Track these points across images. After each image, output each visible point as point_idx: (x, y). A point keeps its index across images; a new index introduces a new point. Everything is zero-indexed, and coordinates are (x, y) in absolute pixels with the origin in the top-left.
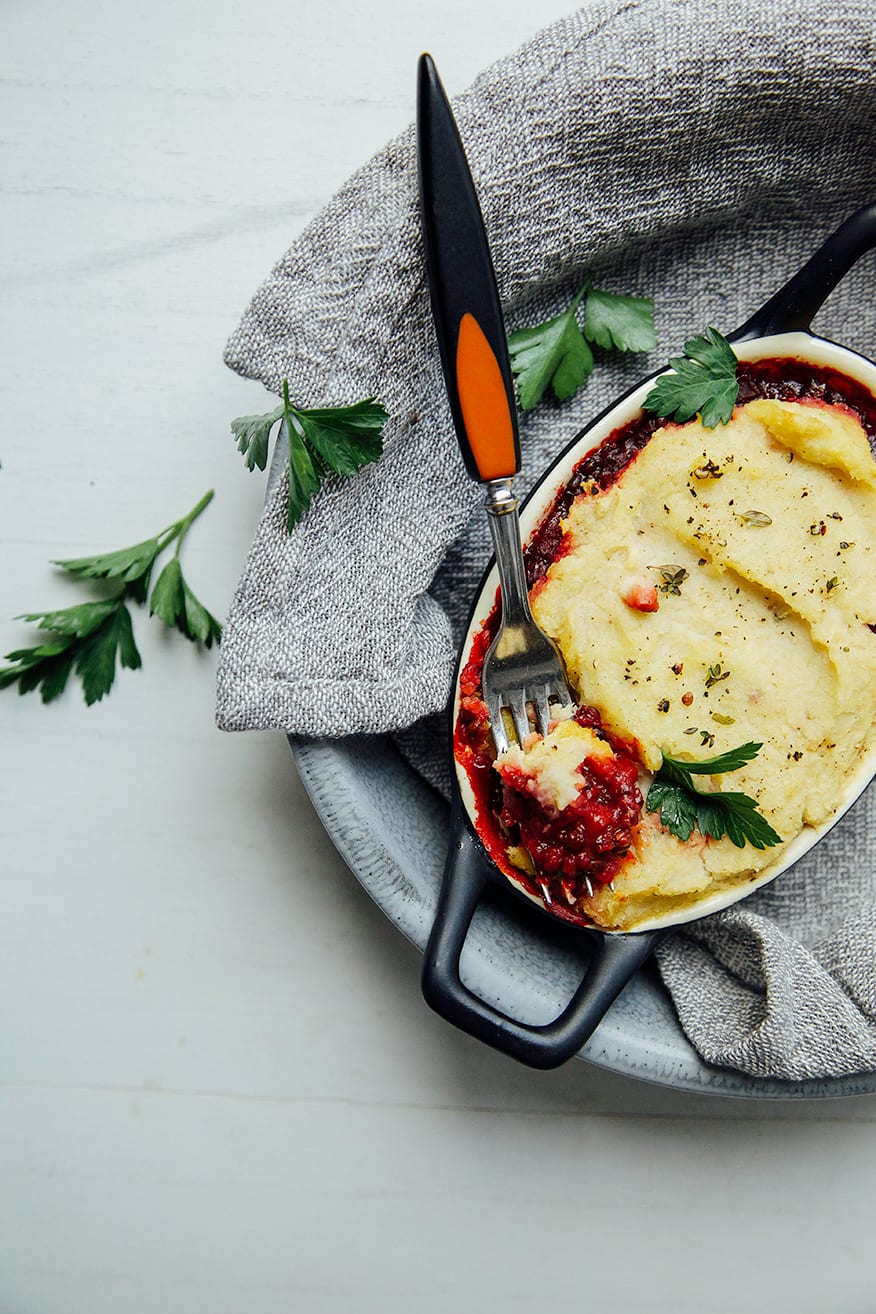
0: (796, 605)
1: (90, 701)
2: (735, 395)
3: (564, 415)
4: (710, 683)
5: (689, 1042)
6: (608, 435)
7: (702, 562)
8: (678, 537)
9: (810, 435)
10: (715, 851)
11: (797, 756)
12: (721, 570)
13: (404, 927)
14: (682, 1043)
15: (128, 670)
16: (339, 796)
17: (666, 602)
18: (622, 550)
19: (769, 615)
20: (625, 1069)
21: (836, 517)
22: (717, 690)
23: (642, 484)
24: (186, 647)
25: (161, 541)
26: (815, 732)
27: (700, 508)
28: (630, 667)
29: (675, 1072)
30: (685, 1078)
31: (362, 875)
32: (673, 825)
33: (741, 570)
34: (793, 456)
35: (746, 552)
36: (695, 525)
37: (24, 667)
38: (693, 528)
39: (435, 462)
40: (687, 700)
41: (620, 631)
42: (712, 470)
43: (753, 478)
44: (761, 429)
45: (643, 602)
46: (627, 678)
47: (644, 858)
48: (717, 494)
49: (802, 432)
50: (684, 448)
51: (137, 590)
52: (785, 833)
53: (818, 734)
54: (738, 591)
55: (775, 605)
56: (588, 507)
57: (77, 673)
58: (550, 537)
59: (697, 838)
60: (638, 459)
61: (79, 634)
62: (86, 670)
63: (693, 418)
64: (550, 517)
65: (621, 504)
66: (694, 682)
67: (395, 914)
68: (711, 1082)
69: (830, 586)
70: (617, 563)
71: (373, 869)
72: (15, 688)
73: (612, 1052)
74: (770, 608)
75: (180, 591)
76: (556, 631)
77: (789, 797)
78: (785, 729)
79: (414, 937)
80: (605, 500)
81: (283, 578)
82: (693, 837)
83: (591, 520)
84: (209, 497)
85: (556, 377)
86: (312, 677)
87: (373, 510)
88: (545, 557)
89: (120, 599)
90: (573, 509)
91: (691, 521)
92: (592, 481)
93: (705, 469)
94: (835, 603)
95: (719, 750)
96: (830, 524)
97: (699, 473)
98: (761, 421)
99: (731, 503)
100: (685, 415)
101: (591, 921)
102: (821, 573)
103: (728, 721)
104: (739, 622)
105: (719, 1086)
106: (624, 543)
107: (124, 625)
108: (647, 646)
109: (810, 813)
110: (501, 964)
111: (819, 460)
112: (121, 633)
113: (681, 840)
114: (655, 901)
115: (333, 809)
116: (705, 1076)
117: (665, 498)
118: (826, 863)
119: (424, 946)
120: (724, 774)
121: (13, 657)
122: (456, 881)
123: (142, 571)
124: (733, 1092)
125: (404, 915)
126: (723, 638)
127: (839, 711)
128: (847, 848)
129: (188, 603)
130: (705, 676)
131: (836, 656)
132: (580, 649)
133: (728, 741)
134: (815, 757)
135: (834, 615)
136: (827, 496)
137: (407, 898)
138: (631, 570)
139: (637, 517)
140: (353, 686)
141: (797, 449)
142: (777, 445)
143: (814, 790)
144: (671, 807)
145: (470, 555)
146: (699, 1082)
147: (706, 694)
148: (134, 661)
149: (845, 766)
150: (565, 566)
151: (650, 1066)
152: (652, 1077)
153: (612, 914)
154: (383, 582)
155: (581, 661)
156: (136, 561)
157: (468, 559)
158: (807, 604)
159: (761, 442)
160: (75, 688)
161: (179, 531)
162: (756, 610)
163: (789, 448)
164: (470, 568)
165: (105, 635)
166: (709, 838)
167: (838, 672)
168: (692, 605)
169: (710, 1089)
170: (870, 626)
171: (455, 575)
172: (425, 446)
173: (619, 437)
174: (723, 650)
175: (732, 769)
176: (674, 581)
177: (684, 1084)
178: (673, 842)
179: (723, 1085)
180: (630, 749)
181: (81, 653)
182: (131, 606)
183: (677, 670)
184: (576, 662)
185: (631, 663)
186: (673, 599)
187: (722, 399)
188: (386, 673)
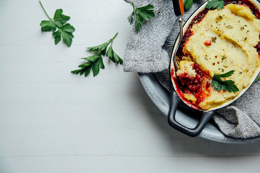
0: (239, 43)
1: (94, 76)
2: (223, 4)
3: (188, 13)
4: (223, 59)
5: (222, 133)
6: (198, 13)
7: (219, 36)
8: (214, 31)
9: (240, 9)
10: (225, 93)
11: (241, 73)
12: (223, 37)
13: (163, 111)
14: (221, 133)
15: (102, 69)
16: (149, 86)
17: (212, 44)
18: (203, 34)
19: (233, 46)
20: (209, 139)
21: (246, 26)
22: (224, 61)
23: (206, 21)
24: (113, 64)
25: (108, 43)
26: (244, 68)
27: (218, 25)
28: (206, 57)
29: (220, 139)
30: (222, 140)
31: (154, 101)
32: (217, 89)
33: (227, 37)
34: (236, 14)
35: (228, 33)
36: (218, 28)
37: (82, 69)
38: (217, 29)
39: (163, 21)
40: (218, 63)
41: (203, 49)
42: (221, 17)
43: (229, 19)
44: (230, 10)
45: (208, 43)
46: (206, 59)
47: (211, 95)
48: (222, 22)
49: (238, 9)
50: (215, 14)
51: (103, 52)
52: (239, 89)
53: (245, 68)
54: (227, 41)
55: (234, 44)
56: (196, 26)
57: (92, 70)
58: (188, 33)
59: (222, 91)
60: (205, 16)
61: (93, 61)
62: (93, 69)
63: (216, 8)
64: (188, 28)
65: (203, 25)
66: (219, 59)
67: (161, 109)
68: (227, 140)
69: (246, 39)
70: (202, 37)
71: (156, 100)
72: (79, 74)
73: (207, 135)
74: (233, 45)
75: (113, 52)
76: (190, 50)
77: (240, 81)
78: (238, 68)
79: (165, 113)
80: (199, 24)
81: (136, 42)
82: (221, 91)
83: (197, 28)
84: (117, 34)
85: (186, 5)
86: (142, 61)
87: (152, 30)
88: (188, 36)
89: (100, 55)
90: (193, 26)
91: (217, 28)
92: (196, 21)
93: (219, 17)
94: (247, 42)
95: (225, 72)
96: (245, 27)
97: (218, 18)
98: (229, 8)
99: (225, 24)
100: (214, 8)
101: (201, 108)
102: (243, 37)
103: (227, 67)
104: (228, 47)
105: (229, 141)
106: (204, 32)
107: (101, 60)
108: (209, 52)
109: (244, 84)
110: (183, 118)
111: (241, 15)
112: (100, 62)
113: (219, 92)
114: (214, 104)
115: (148, 88)
116: (226, 139)
117: (211, 24)
118: (247, 100)
119: (167, 115)
120: (226, 78)
121: (80, 66)
122: (173, 102)
123: (105, 48)
124: (232, 142)
125: (163, 109)
126: (225, 50)
127: (249, 64)
128: (251, 97)
129: (114, 54)
130: (221, 58)
131: (248, 52)
132: (195, 53)
133: (226, 71)
134: (245, 73)
135: (246, 45)
136: (243, 22)
137: (163, 105)
138: (205, 38)
139: (206, 28)
140: (150, 63)
141: (237, 13)
142: (233, 12)
143: (245, 80)
144: (216, 85)
145: (170, 42)
146: (225, 140)
147: (222, 62)
148: (103, 67)
149: (251, 75)
150: (192, 37)
151: (214, 138)
152: (215, 140)
153: (205, 106)
154: (155, 43)
155: (196, 56)
156: (104, 46)
157: (170, 43)
158: (241, 43)
159: (230, 12)
160: (91, 73)
161: (111, 41)
162: (231, 45)
163: (235, 13)
164: (170, 44)
165: (97, 62)
166: (224, 91)
167: (248, 55)
168: (218, 44)
169: (227, 142)
170: (254, 47)
171: (167, 46)
172: (161, 18)
173: (201, 13)
174: (225, 53)
175: (228, 76)
176: (214, 40)
177: (222, 141)
178: (217, 92)
179: (230, 141)
180: (207, 73)
181: (93, 66)
182: (102, 56)
183: (216, 57)
184: (195, 56)
185: (206, 56)
186: (214, 43)
187: (221, 5)
188: (156, 60)
